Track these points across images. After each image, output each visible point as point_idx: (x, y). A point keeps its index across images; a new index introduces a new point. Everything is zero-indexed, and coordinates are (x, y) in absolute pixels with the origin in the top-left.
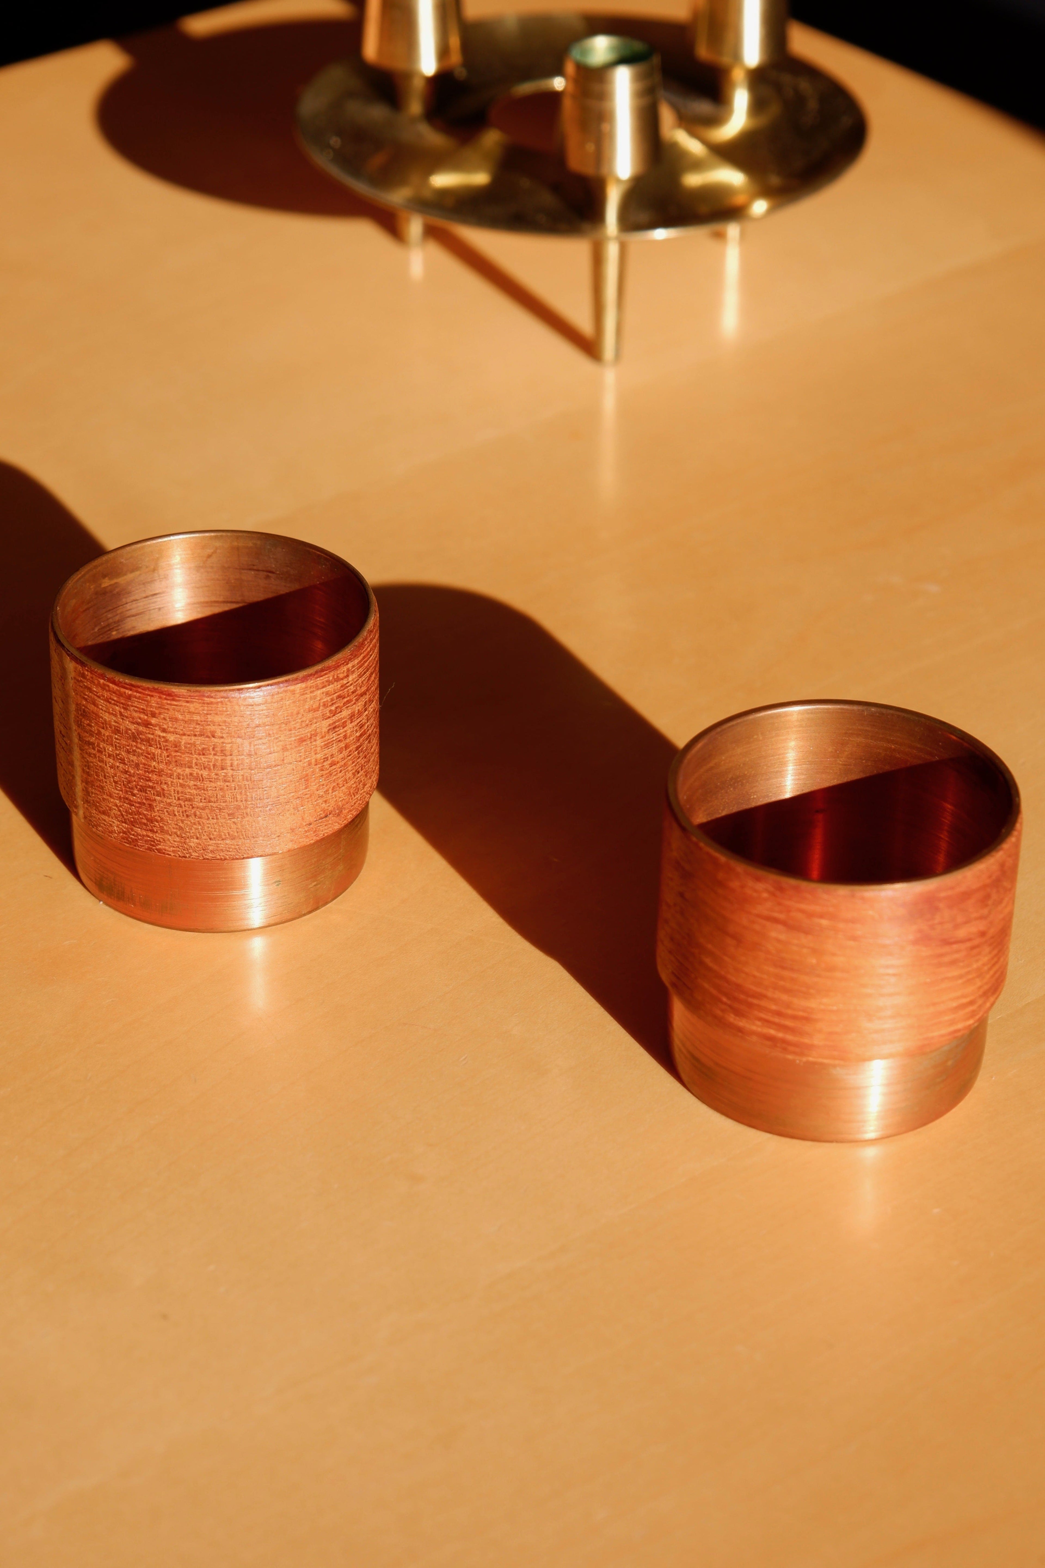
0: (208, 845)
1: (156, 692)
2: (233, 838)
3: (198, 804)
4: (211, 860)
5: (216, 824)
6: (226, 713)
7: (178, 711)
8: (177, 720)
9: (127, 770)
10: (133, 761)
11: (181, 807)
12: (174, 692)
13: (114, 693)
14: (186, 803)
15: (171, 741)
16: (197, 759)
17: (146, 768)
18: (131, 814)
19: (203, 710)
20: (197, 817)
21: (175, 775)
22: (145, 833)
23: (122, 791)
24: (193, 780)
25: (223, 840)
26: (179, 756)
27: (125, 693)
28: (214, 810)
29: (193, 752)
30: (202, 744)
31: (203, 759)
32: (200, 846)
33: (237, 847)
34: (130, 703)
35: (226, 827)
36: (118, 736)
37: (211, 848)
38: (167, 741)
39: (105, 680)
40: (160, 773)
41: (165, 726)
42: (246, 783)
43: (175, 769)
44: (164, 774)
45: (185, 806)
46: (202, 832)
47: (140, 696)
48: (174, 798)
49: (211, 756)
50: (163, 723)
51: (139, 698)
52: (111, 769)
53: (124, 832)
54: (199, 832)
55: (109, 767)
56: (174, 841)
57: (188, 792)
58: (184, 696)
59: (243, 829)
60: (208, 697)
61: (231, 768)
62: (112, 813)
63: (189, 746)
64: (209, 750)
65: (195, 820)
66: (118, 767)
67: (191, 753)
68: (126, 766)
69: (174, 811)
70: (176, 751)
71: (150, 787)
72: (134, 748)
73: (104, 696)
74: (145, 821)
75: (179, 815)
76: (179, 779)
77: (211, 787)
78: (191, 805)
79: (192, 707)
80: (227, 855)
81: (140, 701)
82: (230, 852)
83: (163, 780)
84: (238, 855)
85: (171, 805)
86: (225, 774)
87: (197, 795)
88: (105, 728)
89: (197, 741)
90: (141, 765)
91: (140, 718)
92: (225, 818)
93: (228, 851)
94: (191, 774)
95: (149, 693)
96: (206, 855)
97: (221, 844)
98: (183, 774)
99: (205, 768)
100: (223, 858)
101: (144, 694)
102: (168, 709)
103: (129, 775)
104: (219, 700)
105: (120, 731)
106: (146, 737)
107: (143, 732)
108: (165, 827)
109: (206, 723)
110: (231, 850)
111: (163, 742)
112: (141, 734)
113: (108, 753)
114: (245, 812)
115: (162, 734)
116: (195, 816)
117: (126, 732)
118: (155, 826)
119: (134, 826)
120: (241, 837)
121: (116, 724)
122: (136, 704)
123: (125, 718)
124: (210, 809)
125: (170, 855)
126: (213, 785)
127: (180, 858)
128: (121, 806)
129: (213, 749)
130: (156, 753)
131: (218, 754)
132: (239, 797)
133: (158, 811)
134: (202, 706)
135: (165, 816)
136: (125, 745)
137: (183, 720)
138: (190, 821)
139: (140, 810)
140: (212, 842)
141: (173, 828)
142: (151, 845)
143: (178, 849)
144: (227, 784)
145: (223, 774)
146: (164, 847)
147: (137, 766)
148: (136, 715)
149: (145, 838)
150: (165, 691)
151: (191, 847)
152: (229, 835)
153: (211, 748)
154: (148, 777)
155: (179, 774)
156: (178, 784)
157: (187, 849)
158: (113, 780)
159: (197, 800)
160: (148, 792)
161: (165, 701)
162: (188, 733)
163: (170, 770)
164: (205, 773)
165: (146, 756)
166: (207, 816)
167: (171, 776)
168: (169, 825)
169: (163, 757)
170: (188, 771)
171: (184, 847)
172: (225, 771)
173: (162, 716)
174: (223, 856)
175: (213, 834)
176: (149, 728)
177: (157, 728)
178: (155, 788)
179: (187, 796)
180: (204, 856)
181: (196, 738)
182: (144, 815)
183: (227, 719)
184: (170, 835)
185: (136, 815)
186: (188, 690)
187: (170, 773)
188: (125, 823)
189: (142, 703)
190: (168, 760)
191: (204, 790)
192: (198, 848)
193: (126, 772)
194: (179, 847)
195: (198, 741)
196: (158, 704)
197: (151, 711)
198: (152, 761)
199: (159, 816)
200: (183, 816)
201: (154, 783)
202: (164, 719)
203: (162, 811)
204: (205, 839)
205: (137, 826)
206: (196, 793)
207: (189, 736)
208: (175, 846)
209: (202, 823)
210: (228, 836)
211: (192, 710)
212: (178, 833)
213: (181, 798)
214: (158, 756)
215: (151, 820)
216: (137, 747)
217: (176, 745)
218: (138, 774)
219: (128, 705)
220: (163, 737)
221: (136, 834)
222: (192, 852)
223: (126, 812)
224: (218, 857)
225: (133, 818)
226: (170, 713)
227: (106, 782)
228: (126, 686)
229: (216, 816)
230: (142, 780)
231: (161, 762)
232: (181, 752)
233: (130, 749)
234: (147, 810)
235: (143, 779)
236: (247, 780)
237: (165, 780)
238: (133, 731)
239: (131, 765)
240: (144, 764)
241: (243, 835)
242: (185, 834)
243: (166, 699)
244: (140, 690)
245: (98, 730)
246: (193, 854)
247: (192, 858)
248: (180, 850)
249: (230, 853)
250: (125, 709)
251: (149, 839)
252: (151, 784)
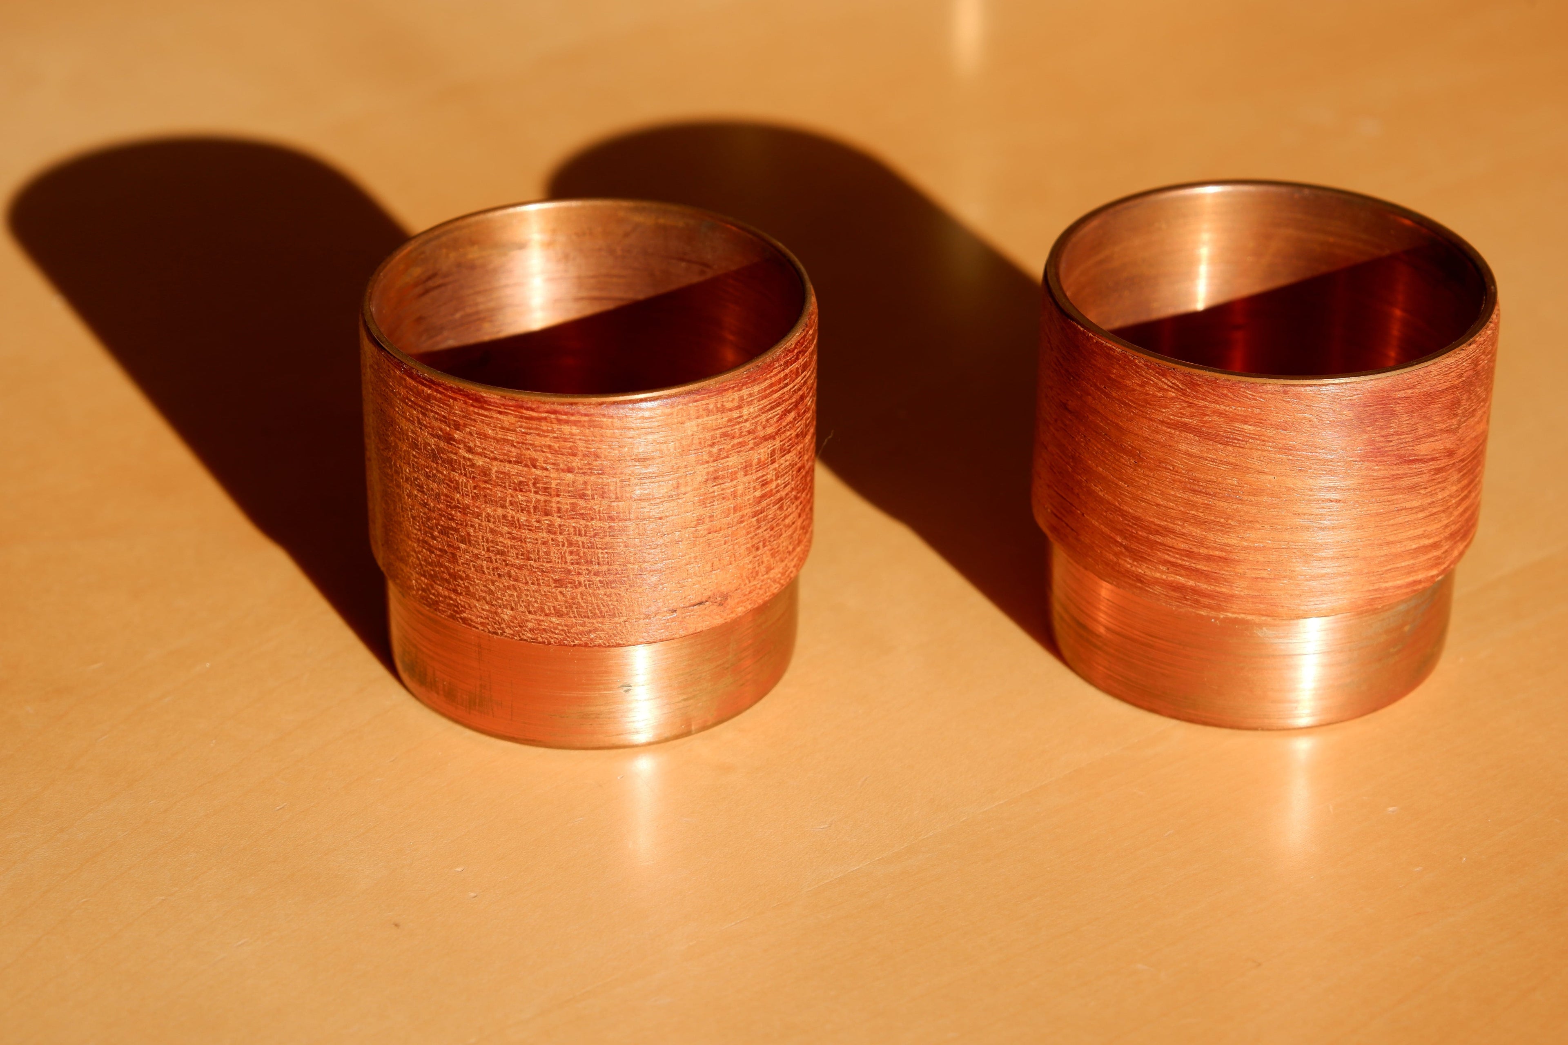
0: (527, 621)
1: (461, 394)
2: (559, 614)
3: (513, 561)
4: (530, 642)
5: (536, 591)
6: (551, 435)
7: (487, 425)
8: (486, 436)
9: (426, 501)
10: (432, 490)
11: (491, 562)
12: (482, 397)
13: (411, 390)
14: (498, 557)
15: (479, 466)
16: (512, 496)
17: (448, 502)
18: (430, 564)
19: (521, 427)
20: (511, 579)
21: (484, 516)
22: (446, 593)
23: (420, 530)
24: (506, 526)
25: (546, 615)
26: (488, 489)
27: (423, 391)
28: (535, 572)
29: (507, 485)
30: (519, 475)
31: (520, 497)
32: (516, 622)
33: (566, 628)
34: (429, 407)
35: (551, 598)
36: (416, 452)
37: (530, 625)
38: (473, 465)
39: (401, 371)
40: (465, 510)
41: (471, 444)
42: (579, 538)
43: (484, 506)
44: (470, 513)
45: (496, 562)
46: (519, 602)
47: (440, 398)
48: (482, 548)
49: (532, 495)
50: (468, 439)
51: (440, 400)
52: (408, 498)
53: (423, 590)
54: (514, 601)
55: (407, 495)
56: (483, 610)
57: (500, 542)
58: (496, 403)
59: (574, 604)
60: (527, 409)
61: (559, 515)
62: (410, 561)
63: (501, 476)
64: (528, 485)
65: (509, 583)
66: (416, 496)
67: (505, 487)
68: (425, 497)
69: (482, 566)
70: (486, 482)
71: (452, 529)
72: (434, 472)
73: (400, 394)
74: (448, 577)
75: (489, 573)
76: (489, 521)
77: (530, 538)
78: (505, 561)
79: (507, 420)
80: (550, 637)
81: (441, 405)
82: (556, 634)
83: (469, 520)
84: (566, 640)
85: (479, 558)
86: (549, 523)
87: (511, 548)
88: (402, 439)
89: (512, 470)
90: (442, 497)
91: (441, 430)
92: (549, 586)
93: (553, 632)
94: (504, 517)
95: (452, 395)
96: (523, 634)
97: (543, 621)
98: (494, 516)
99: (522, 511)
100: (546, 641)
101: (445, 395)
102: (475, 420)
103: (428, 509)
104: (544, 415)
105: (418, 445)
106: (448, 457)
107: (444, 449)
108: (471, 588)
109: (524, 446)
110: (557, 632)
111: (468, 466)
112: (443, 453)
113: (405, 475)
114: (577, 579)
115: (467, 455)
116: (510, 576)
117: (425, 448)
118: (459, 586)
119: (434, 582)
120: (572, 616)
121: (414, 436)
122: (436, 409)
123: (423, 428)
124: (529, 570)
125: (478, 628)
126: (532, 535)
127: (490, 635)
128: (419, 552)
129: (534, 484)
130: (460, 481)
131: (540, 493)
132: (569, 558)
133: (463, 563)
134: (519, 421)
135: (471, 572)
136: (424, 465)
137: (494, 439)
138: (503, 584)
139: (442, 560)
140: (530, 616)
141: (482, 591)
142: (455, 611)
143: (487, 621)
144: (552, 536)
145: (547, 522)
146: (470, 616)
147: (438, 496)
148: (436, 424)
149: (448, 601)
150: (472, 395)
151: (504, 621)
152: (554, 610)
153: (531, 484)
154: (451, 514)
155: (489, 515)
156: (488, 529)
157: (499, 622)
158: (411, 514)
159: (512, 555)
160: (451, 536)
161: (472, 409)
162: (501, 457)
163: (477, 507)
164: (523, 518)
165: (447, 484)
166: (526, 579)
167: (478, 515)
168: (476, 585)
169: (469, 488)
170: (500, 511)
171: (495, 619)
172: (549, 517)
173: (468, 430)
174: (546, 638)
175: (533, 606)
176: (451, 444)
177: (461, 446)
178: (459, 532)
179: (500, 548)
180: (521, 635)
181: (511, 465)
182: (446, 567)
183: (553, 444)
184: (478, 600)
185: (436, 566)
186: (502, 397)
187: (477, 512)
188: (425, 576)
189: (443, 408)
190: (475, 493)
191: (521, 541)
192: (513, 623)
193: (425, 505)
194: (488, 619)
195: (514, 469)
196: (463, 411)
197: (454, 421)
198: (455, 491)
199: (464, 572)
200: (494, 575)
201: (457, 523)
202: (471, 434)
203: (467, 564)
204: (522, 612)
205: (438, 582)
206: (511, 545)
207: (501, 461)
208: (484, 616)
209: (518, 589)
210: (553, 612)
211: (506, 424)
212: (488, 598)
213: (491, 549)
214: (462, 485)
215: (455, 576)
216: (438, 471)
217: (485, 472)
218: (439, 510)
219: (427, 410)
220: (469, 459)
221: (436, 593)
222: (505, 627)
223: (425, 561)
224: (540, 639)
225: (433, 571)
226: (477, 426)
227: (403, 516)
228: (425, 382)
229: (537, 580)
230: (443, 518)
231: (466, 495)
232: (491, 484)
233: (430, 472)
234: (449, 562)
235: (444, 516)
236: (580, 535)
237: (471, 522)
238: (433, 446)
239: (430, 495)
240: (446, 496)
241: (573, 612)
242: (496, 601)
243: (472, 405)
244: (441, 389)
245: (395, 442)
246: (507, 631)
247: (506, 636)
248: (490, 624)
249: (556, 636)
250: (424, 415)
251: (451, 602)
252: (453, 525)
